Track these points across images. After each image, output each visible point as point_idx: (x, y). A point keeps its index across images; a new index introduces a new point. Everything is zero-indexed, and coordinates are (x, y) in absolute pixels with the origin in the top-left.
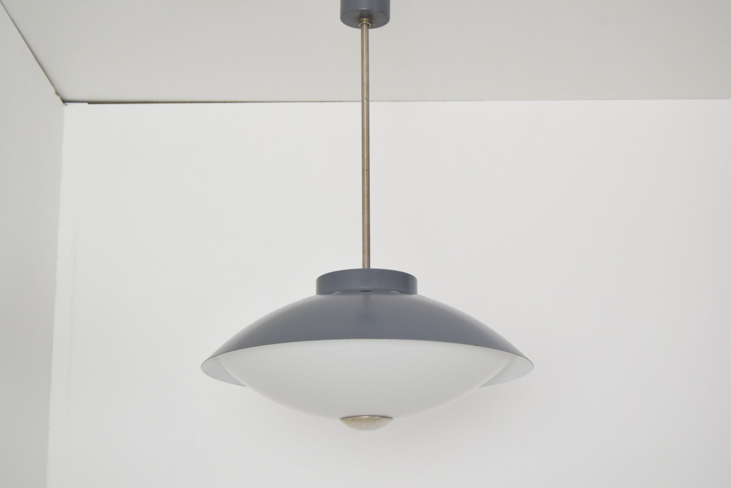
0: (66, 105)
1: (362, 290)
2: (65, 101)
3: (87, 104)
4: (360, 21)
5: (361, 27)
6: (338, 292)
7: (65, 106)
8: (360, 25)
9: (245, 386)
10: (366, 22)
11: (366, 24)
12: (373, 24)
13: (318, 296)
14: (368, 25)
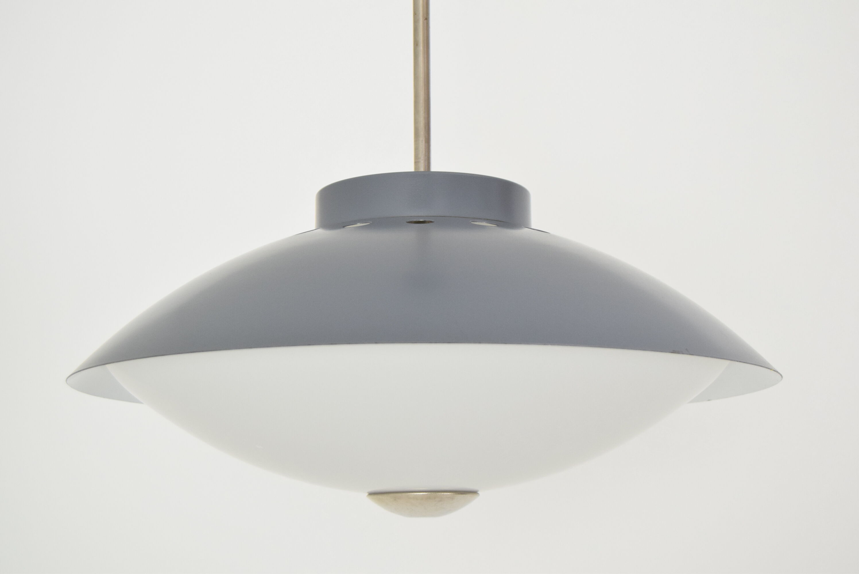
1: (411, 220)
6: (359, 225)
13: (321, 231)
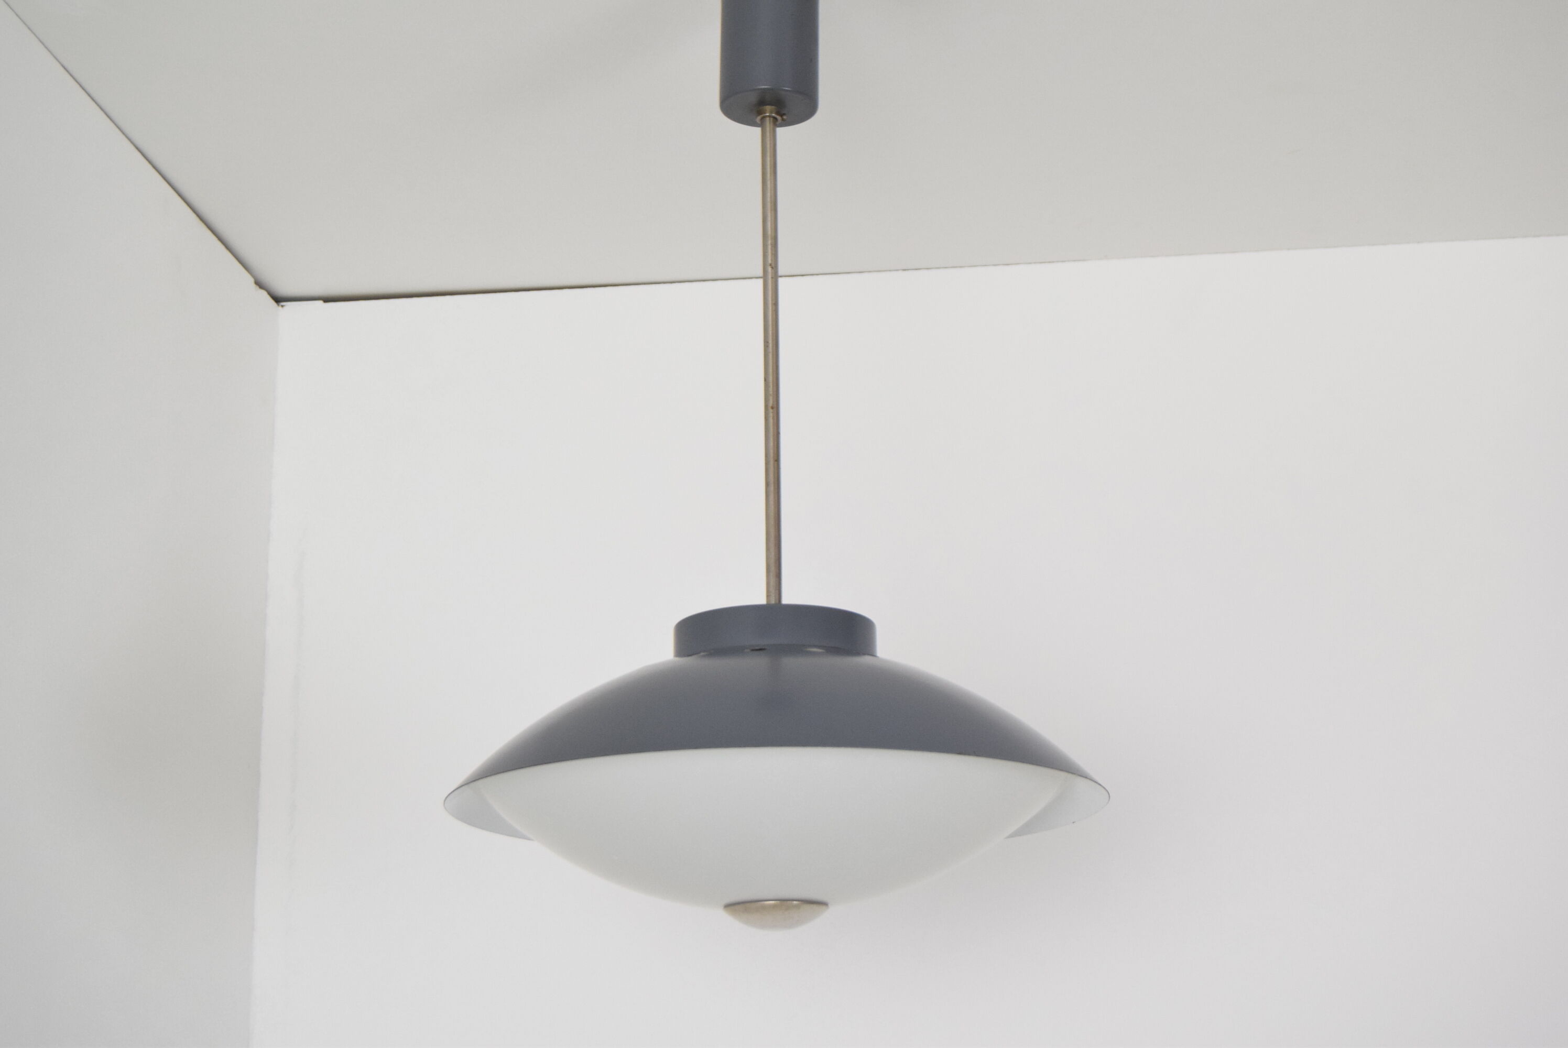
0: (282, 306)
2: (278, 300)
3: (321, 302)
4: (759, 113)
5: (762, 125)
7: (280, 308)
8: (758, 119)
9: (529, 839)
10: (771, 112)
11: (770, 116)
12: (785, 117)
13: (676, 659)
14: (775, 119)
